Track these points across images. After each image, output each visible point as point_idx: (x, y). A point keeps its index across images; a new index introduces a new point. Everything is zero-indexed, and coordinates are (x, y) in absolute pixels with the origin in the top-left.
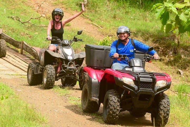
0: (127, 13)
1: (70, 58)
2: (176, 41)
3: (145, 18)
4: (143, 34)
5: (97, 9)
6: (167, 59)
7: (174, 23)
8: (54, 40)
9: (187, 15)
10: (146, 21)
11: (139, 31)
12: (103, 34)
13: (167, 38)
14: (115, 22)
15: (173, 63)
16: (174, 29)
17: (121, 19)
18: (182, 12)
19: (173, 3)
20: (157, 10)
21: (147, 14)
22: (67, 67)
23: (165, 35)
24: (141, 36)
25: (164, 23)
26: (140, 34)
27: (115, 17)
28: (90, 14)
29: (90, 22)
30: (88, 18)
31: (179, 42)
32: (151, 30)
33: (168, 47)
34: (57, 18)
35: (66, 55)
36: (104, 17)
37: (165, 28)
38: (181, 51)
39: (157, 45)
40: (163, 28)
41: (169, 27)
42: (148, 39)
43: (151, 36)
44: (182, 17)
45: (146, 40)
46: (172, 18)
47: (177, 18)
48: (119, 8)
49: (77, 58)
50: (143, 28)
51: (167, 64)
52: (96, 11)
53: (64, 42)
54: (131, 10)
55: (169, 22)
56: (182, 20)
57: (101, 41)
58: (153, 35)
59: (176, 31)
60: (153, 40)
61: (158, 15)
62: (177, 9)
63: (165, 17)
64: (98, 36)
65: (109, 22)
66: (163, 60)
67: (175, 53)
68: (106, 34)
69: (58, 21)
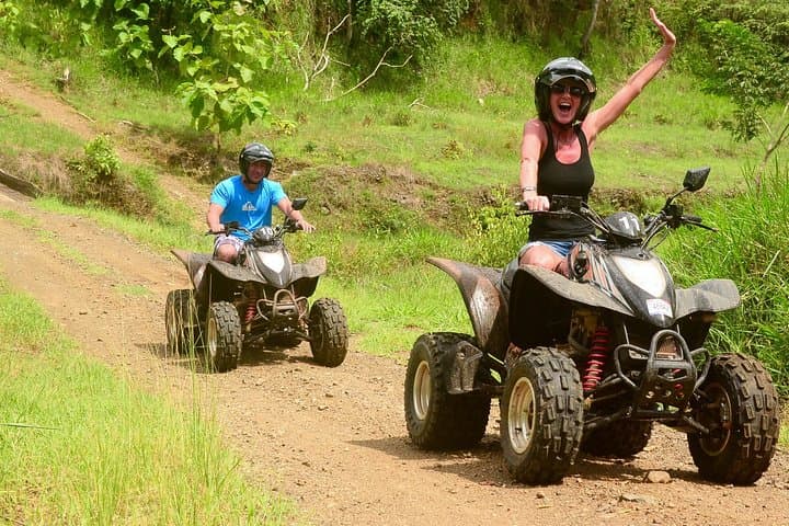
0: (135, 96)
1: (658, 309)
2: (215, 144)
3: (164, 106)
4: (162, 132)
5: (86, 90)
6: (200, 173)
7: (212, 115)
8: (564, 211)
9: (233, 102)
10: (166, 110)
11: (154, 127)
12: (95, 130)
13: (200, 139)
14: (116, 112)
15: (210, 180)
16: (212, 125)
17: (125, 106)
18: (224, 97)
19: (211, 83)
20: (185, 93)
21: (168, 99)
22: (651, 361)
23: (197, 134)
24: (158, 135)
25: (196, 114)
26: (156, 132)
27: (115, 104)
28: (74, 97)
29: (73, 110)
30: (70, 104)
31: (219, 146)
32: (175, 126)
33: (202, 153)
34: (562, 108)
35: (633, 295)
36: (97, 103)
37: (197, 123)
38: (224, 160)
39: (184, 150)
40: (193, 123)
41: (204, 121)
42: (170, 139)
43: (173, 136)
44: (225, 106)
45: (167, 141)
46: (209, 106)
47: (217, 106)
48: (121, 88)
49: (694, 308)
50: (161, 122)
51: (200, 181)
52: (84, 93)
53: (617, 226)
54: (142, 92)
55: (203, 114)
56: (225, 109)
57: (92, 141)
58: (178, 134)
59: (216, 128)
60: (178, 143)
61: (185, 102)
62: (217, 93)
63: (197, 104)
64: (88, 133)
65: (105, 111)
66: (195, 174)
67: (213, 163)
68: (101, 131)
69: (568, 120)
